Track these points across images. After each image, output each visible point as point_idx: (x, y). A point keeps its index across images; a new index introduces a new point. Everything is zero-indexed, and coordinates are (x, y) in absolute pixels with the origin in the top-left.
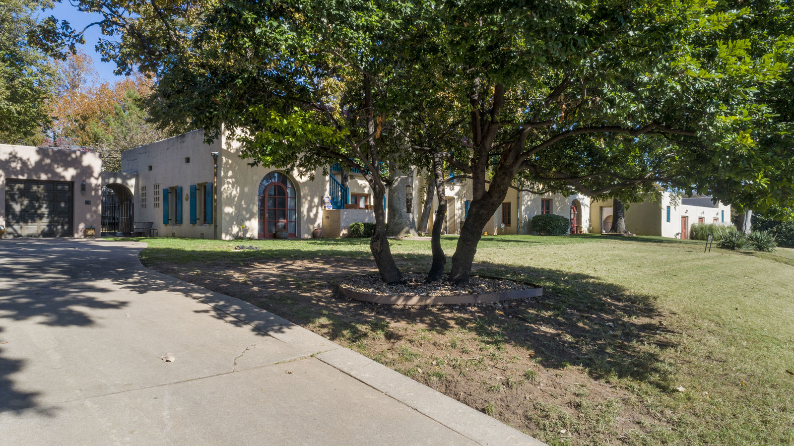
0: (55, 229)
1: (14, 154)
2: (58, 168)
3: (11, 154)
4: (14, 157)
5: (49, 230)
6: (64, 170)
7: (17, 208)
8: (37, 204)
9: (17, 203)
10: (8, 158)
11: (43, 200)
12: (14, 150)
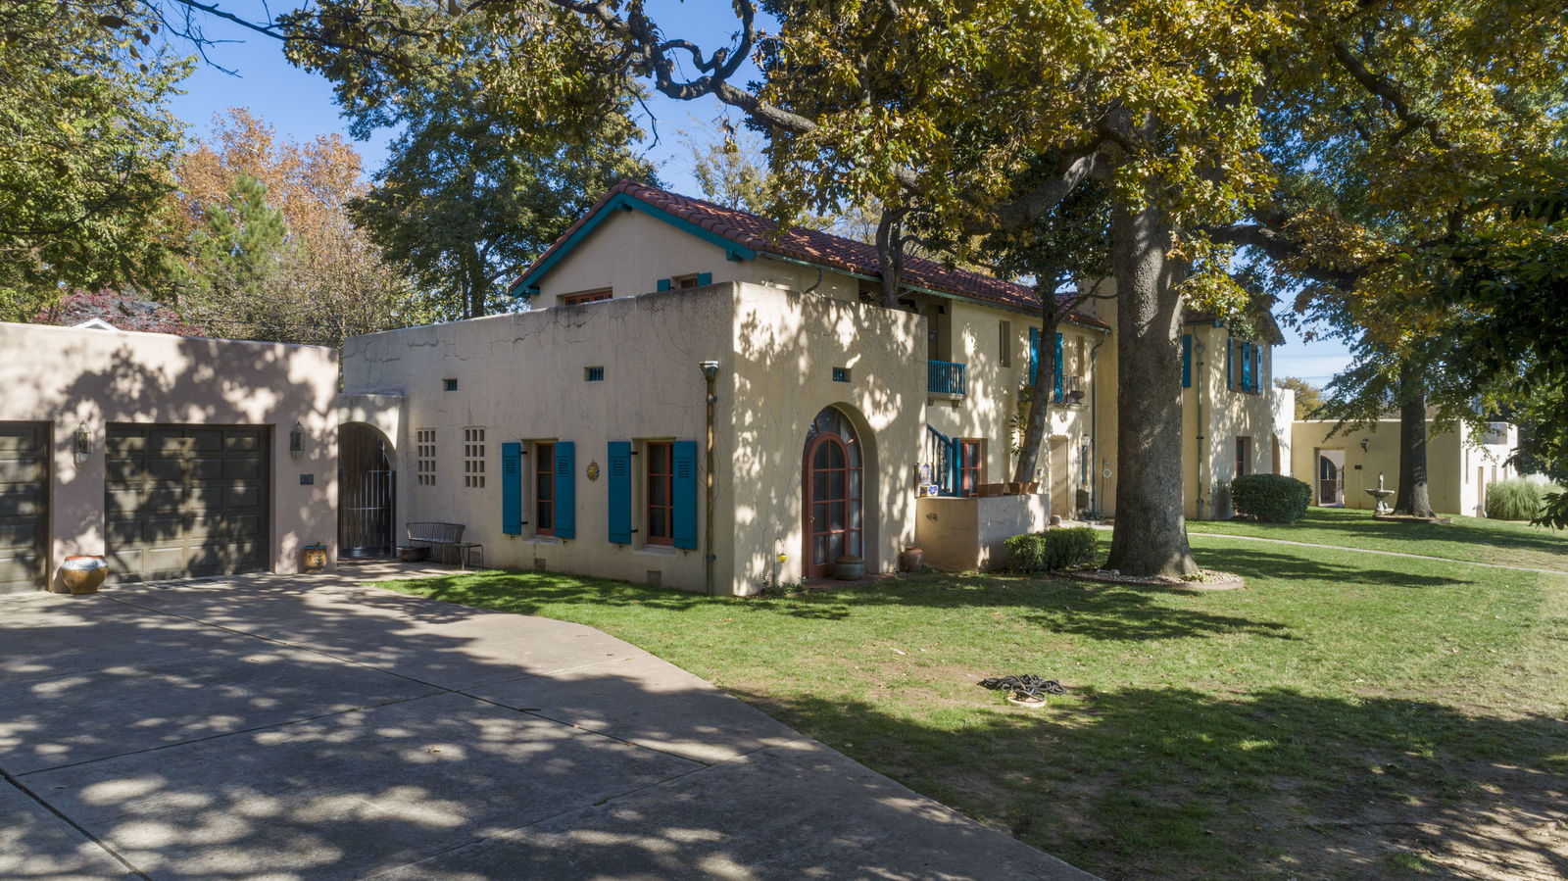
0: (221, 554)
1: (124, 354)
2: (232, 389)
3: (116, 355)
4: (123, 363)
5: (207, 558)
6: (246, 397)
7: (128, 501)
8: (178, 490)
9: (127, 488)
10: (108, 368)
11: (193, 476)
12: (125, 345)
